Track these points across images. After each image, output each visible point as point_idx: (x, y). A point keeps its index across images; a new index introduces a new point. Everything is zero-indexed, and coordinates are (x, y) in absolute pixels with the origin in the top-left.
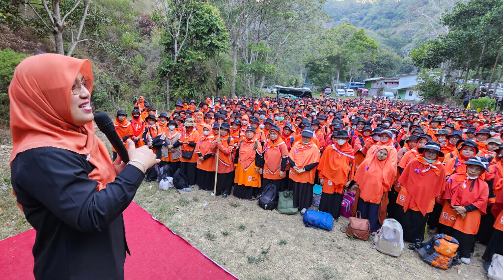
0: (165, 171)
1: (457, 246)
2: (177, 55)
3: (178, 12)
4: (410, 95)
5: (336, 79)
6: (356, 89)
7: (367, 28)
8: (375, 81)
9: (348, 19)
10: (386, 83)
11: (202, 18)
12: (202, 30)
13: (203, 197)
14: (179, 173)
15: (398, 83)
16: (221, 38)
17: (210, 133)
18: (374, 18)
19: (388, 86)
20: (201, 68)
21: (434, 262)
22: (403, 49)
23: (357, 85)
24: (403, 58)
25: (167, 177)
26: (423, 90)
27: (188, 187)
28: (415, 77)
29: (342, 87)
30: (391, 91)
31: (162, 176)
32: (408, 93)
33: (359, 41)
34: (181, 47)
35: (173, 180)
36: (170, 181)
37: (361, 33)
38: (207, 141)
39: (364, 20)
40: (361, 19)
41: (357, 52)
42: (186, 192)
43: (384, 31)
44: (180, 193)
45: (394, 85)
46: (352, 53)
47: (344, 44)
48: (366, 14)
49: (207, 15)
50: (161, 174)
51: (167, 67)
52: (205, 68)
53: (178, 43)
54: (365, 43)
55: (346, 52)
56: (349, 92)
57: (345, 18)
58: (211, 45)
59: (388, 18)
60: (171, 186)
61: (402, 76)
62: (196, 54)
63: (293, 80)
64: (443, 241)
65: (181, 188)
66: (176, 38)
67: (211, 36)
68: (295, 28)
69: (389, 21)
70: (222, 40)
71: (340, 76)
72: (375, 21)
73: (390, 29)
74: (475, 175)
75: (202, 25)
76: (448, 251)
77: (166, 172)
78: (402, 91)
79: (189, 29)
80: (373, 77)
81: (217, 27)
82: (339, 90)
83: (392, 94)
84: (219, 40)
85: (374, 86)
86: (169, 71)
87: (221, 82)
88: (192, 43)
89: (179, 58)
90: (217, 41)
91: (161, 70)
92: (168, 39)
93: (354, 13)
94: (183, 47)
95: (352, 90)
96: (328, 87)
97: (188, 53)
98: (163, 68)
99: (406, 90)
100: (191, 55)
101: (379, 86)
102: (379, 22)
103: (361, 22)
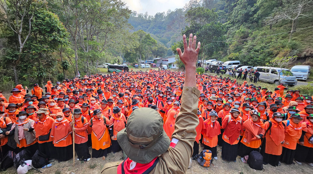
0: (21, 157)
1: (211, 154)
2: (21, 47)
3: (19, 13)
4: (174, 66)
5: (139, 58)
6: (150, 64)
7: (151, 33)
8: (158, 60)
9: (141, 27)
10: (163, 61)
11: (43, 20)
12: (45, 29)
13: (65, 168)
14: (38, 155)
15: (168, 60)
16: (62, 36)
17: (64, 118)
18: (153, 28)
19: (164, 62)
20: (47, 56)
21: (204, 165)
22: (167, 44)
23: (150, 61)
24: (168, 48)
25: (26, 162)
26: (178, 64)
27: (49, 164)
28: (175, 58)
29: (143, 63)
30: (166, 64)
31: (19, 162)
32: (172, 65)
33: (148, 40)
34: (25, 41)
35: (33, 163)
36: (28, 164)
37: (148, 36)
38: (62, 126)
39: (149, 28)
40: (147, 28)
41: (148, 45)
42: (47, 169)
43: (158, 35)
44: (41, 172)
45: (166, 61)
46: (146, 46)
47: (141, 41)
48: (149, 26)
49: (47, 18)
50: (18, 160)
51: (13, 57)
52: (51, 56)
53: (22, 37)
54: (151, 41)
55: (143, 45)
56: (147, 65)
57: (139, 27)
58: (54, 40)
59: (159, 29)
60: (30, 168)
61: (169, 57)
62: (41, 47)
63: (116, 59)
64: (206, 153)
65: (41, 166)
66: (19, 33)
67: (54, 34)
68: (114, 32)
69: (159, 30)
70: (63, 37)
71: (141, 57)
72: (154, 30)
73: (160, 34)
74: (214, 120)
75: (44, 26)
76: (209, 158)
77: (24, 157)
78: (170, 64)
79: (31, 26)
80: (157, 57)
81: (58, 28)
82: (142, 65)
83: (166, 66)
84: (61, 37)
85: (158, 62)
86: (15, 59)
87: (66, 66)
88: (36, 37)
89: (24, 49)
90: (59, 38)
91: (6, 59)
92: (10, 33)
93: (143, 24)
94: (28, 40)
95: (148, 64)
96: (136, 63)
97: (34, 46)
98: (7, 57)
99: (171, 64)
100: (36, 47)
101: (160, 62)
102: (155, 30)
103: (148, 30)
